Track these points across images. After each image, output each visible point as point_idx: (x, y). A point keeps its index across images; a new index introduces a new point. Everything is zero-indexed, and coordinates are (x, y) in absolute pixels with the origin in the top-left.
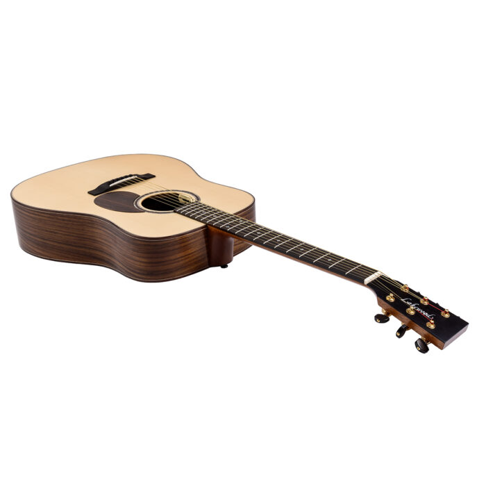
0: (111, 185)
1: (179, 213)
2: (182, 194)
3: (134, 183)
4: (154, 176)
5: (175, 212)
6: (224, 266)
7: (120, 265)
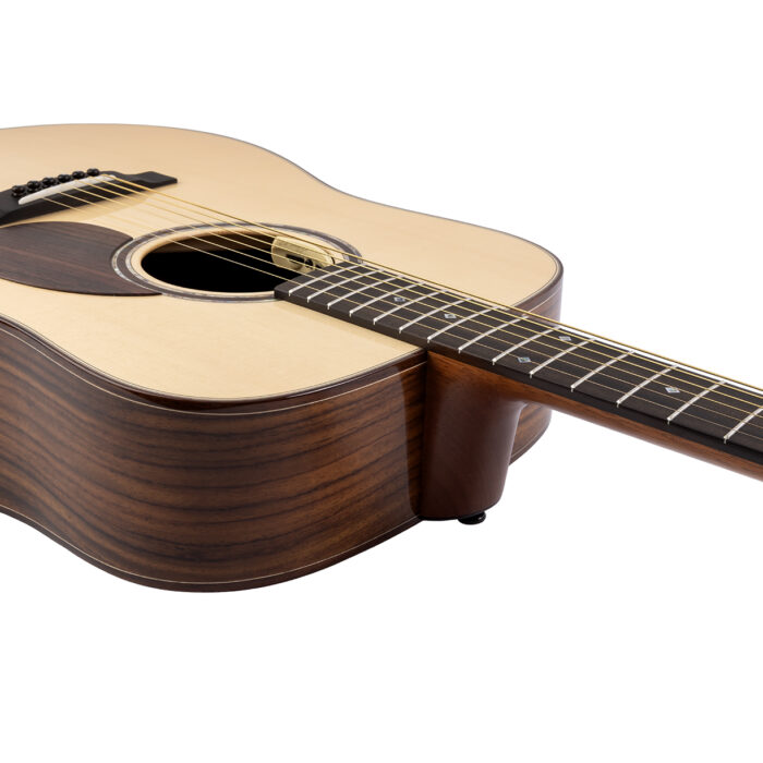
0: (23, 201)
1: (298, 300)
2: (282, 240)
3: (112, 196)
4: (172, 181)
5: (279, 296)
6: (473, 517)
7: (63, 512)
